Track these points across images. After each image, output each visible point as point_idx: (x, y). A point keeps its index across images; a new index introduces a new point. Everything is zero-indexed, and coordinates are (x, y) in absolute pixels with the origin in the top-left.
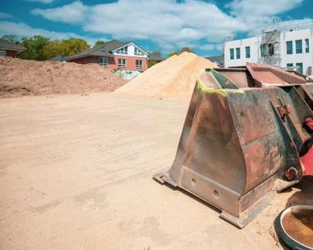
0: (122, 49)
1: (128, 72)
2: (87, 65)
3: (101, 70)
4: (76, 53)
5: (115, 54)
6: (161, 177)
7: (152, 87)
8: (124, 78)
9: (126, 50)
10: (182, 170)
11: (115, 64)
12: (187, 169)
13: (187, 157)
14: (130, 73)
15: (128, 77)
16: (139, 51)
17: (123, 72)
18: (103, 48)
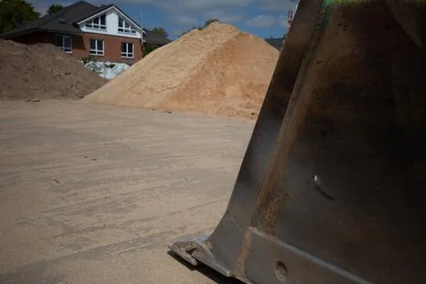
0: (96, 21)
1: (108, 63)
2: (35, 46)
3: (59, 58)
4: (15, 27)
5: (84, 29)
6: (190, 252)
7: (152, 89)
8: (102, 75)
9: (103, 22)
10: (247, 236)
11: (84, 49)
12: (261, 234)
13: (265, 204)
14: (112, 66)
15: (109, 74)
16: (127, 25)
17: (99, 64)
18: (62, 15)
